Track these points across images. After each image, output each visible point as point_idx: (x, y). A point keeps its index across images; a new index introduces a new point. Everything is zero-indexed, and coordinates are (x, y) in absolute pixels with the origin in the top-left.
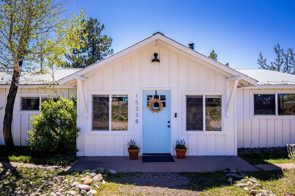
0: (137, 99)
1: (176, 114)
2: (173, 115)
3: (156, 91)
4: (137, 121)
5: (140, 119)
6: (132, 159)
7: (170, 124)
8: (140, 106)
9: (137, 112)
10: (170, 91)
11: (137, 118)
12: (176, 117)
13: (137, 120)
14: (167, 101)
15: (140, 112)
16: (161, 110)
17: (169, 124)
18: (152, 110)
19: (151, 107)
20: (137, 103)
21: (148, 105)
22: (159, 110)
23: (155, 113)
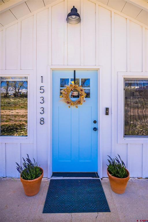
0: (42, 85)
1: (107, 109)
2: (102, 111)
3: (75, 71)
4: (42, 121)
5: (47, 116)
6: (28, 196)
7: (97, 125)
8: (48, 95)
9: (42, 105)
10: (97, 70)
11: (42, 116)
12: (107, 114)
13: (42, 119)
14: (92, 88)
15: (48, 106)
16: (82, 102)
17: (95, 125)
18: (68, 103)
19: (67, 97)
20: (42, 91)
21: (61, 93)
22: (79, 102)
23: (73, 107)
